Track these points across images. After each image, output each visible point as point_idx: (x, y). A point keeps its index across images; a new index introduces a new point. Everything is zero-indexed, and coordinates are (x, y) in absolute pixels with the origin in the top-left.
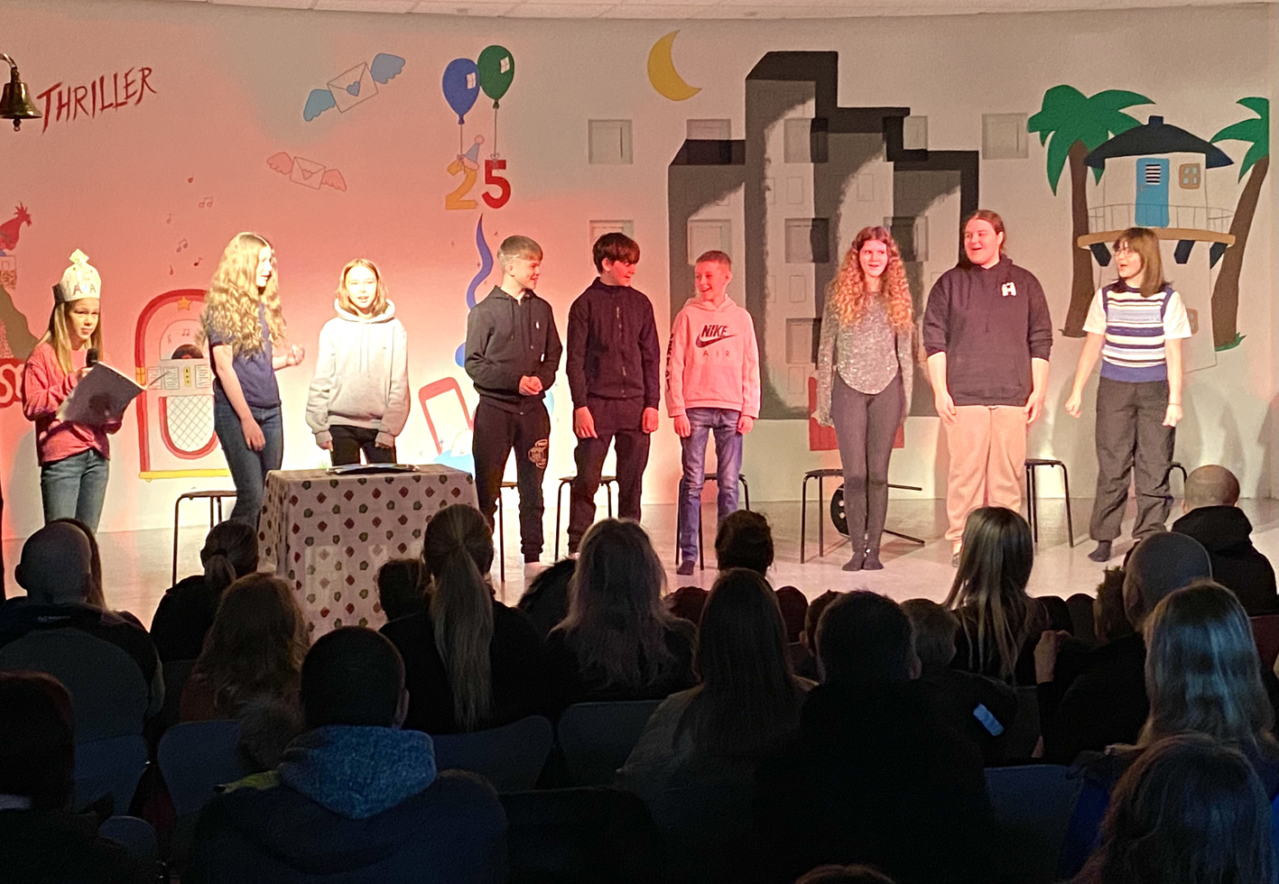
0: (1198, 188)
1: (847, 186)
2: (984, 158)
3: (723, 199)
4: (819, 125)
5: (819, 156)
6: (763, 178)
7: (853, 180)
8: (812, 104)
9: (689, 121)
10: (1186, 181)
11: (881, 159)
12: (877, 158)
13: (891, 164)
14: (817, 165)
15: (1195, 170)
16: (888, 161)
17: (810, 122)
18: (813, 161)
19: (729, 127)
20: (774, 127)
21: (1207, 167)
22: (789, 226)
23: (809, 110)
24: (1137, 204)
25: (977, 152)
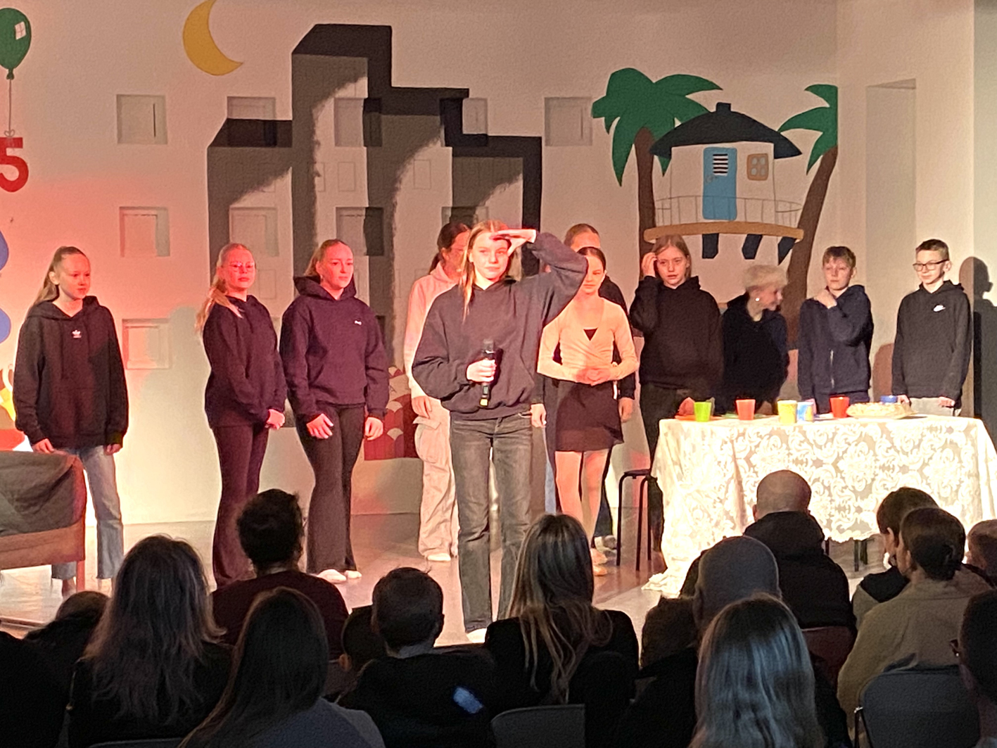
0: (766, 179)
1: (402, 172)
2: (546, 145)
3: (269, 185)
4: (372, 105)
5: (372, 139)
6: (311, 161)
7: (408, 167)
8: (363, 83)
9: (230, 99)
10: (754, 171)
11: (439, 143)
12: (435, 143)
13: (451, 149)
14: (371, 149)
15: (763, 161)
16: (447, 145)
17: (362, 102)
18: (365, 146)
19: (274, 106)
20: (324, 106)
21: (776, 157)
22: (341, 216)
23: (360, 89)
24: (704, 196)
25: (540, 138)
